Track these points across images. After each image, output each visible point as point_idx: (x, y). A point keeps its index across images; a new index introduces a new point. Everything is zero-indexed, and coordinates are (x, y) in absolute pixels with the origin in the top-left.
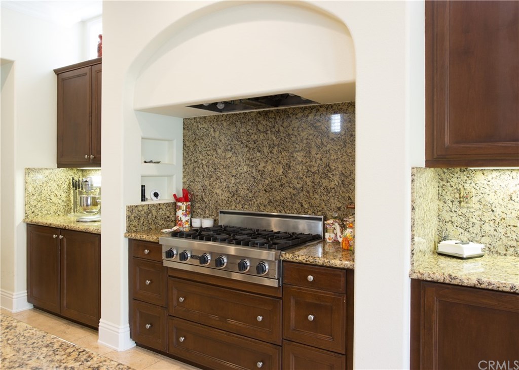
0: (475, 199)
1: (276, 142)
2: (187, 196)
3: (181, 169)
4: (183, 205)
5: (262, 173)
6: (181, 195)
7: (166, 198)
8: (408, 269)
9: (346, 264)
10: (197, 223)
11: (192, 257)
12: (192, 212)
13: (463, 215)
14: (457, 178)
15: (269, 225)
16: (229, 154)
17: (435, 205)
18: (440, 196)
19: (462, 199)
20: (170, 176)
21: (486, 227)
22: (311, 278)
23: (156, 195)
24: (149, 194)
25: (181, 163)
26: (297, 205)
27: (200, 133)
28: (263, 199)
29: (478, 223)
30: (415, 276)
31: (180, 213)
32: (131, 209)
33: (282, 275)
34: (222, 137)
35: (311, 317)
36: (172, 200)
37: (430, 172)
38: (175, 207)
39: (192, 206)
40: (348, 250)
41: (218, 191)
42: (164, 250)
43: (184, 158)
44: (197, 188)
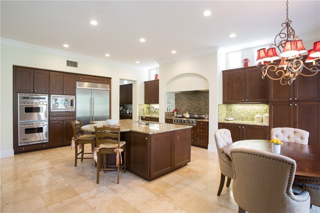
0: (233, 110)
1: (196, 99)
2: (176, 110)
3: (175, 104)
4: (175, 112)
5: (193, 105)
6: (175, 110)
7: (172, 111)
8: (217, 121)
9: (208, 121)
10: (178, 116)
11: (180, 121)
12: (177, 114)
13: (231, 113)
14: (230, 106)
15: (194, 116)
16: (186, 101)
17: (226, 111)
18: (227, 110)
19: (231, 110)
20: (172, 106)
21: (235, 115)
22: (202, 124)
23: (170, 110)
24: (168, 110)
25: (175, 103)
26: (200, 112)
27: (179, 96)
28: (193, 111)
29: (233, 115)
30: (219, 122)
31: (175, 114)
32: (166, 113)
33: (197, 124)
34: (184, 98)
35: (202, 131)
36: (173, 111)
37: (224, 105)
38: (174, 113)
39: (177, 112)
40: (208, 119)
41: (183, 109)
42: (174, 120)
43: (175, 102)
44: (178, 109)
